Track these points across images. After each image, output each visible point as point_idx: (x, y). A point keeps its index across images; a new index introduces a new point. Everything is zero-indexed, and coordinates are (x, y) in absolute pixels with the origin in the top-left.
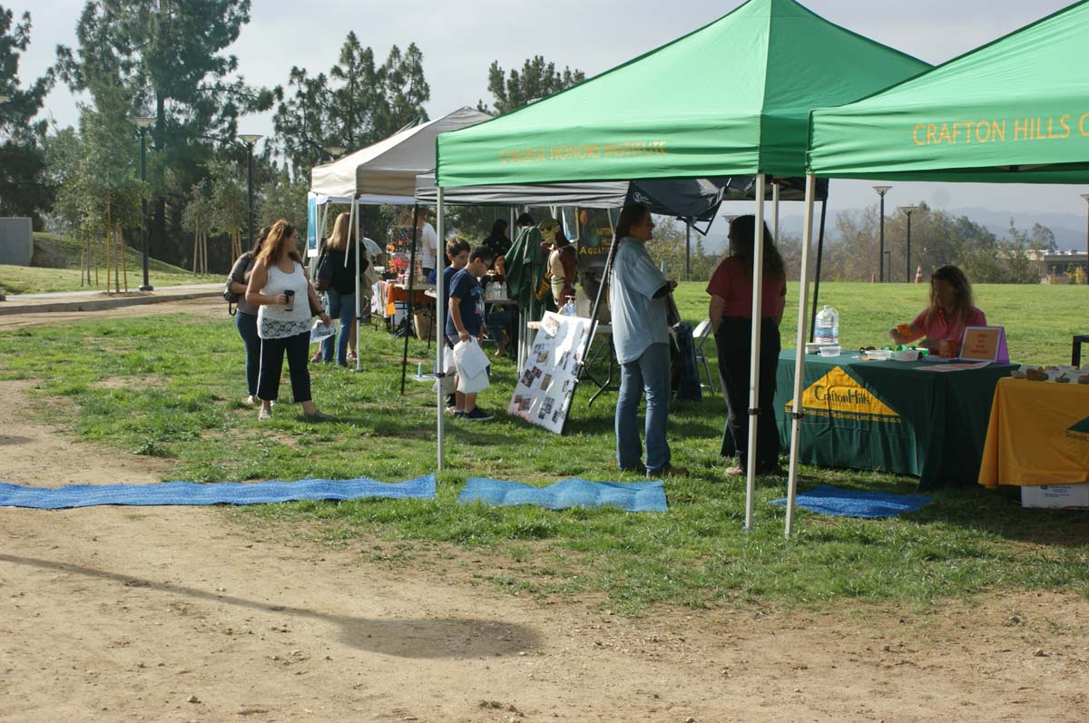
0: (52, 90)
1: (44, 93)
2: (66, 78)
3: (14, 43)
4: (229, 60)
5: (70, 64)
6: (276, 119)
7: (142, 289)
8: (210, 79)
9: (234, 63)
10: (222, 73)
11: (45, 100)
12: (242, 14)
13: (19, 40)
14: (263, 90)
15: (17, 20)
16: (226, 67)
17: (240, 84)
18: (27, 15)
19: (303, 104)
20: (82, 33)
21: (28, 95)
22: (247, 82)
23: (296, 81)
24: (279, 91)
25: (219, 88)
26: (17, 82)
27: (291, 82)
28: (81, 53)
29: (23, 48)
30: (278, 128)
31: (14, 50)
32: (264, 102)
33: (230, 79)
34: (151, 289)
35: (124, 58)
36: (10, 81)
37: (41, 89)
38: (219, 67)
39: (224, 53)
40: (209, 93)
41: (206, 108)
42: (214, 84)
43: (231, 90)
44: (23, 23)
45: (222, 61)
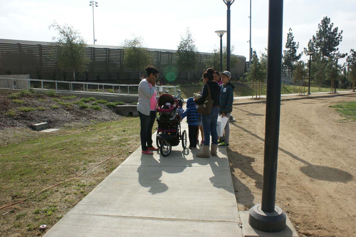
0: (302, 55)
1: (301, 56)
2: (305, 53)
3: (296, 48)
4: (337, 49)
5: (306, 51)
6: (347, 59)
7: (308, 94)
8: (333, 52)
9: (338, 49)
10: (335, 51)
11: (301, 57)
12: (340, 40)
13: (297, 47)
14: (343, 54)
15: (297, 44)
16: (336, 50)
17: (339, 53)
18: (298, 43)
19: (353, 56)
20: (309, 45)
21: (298, 57)
22: (340, 53)
23: (352, 52)
24: (347, 54)
25: (334, 54)
26: (296, 54)
27: (351, 52)
28: (309, 49)
29: (297, 48)
30: (347, 61)
31: (296, 49)
32: (343, 56)
33: (337, 52)
34: (310, 94)
35: (316, 49)
36: (295, 54)
37: (300, 55)
38: (334, 50)
39: (336, 48)
40: (332, 55)
41: (332, 57)
42: (333, 53)
43: (337, 54)
44: (298, 44)
45: (335, 49)
